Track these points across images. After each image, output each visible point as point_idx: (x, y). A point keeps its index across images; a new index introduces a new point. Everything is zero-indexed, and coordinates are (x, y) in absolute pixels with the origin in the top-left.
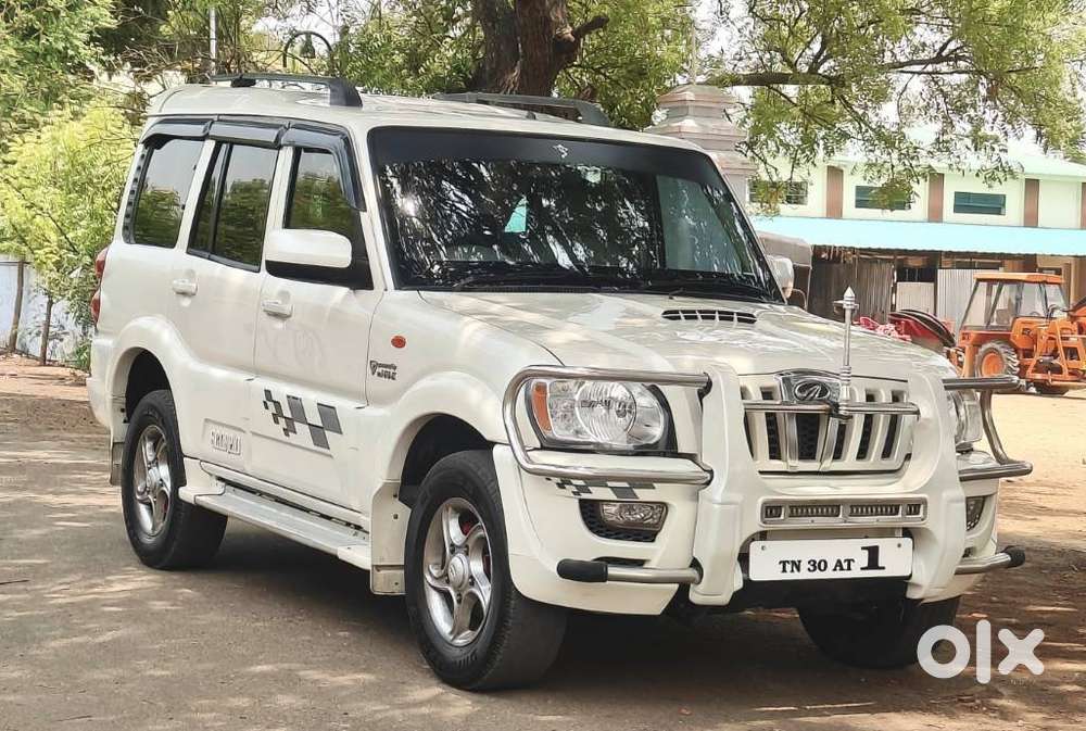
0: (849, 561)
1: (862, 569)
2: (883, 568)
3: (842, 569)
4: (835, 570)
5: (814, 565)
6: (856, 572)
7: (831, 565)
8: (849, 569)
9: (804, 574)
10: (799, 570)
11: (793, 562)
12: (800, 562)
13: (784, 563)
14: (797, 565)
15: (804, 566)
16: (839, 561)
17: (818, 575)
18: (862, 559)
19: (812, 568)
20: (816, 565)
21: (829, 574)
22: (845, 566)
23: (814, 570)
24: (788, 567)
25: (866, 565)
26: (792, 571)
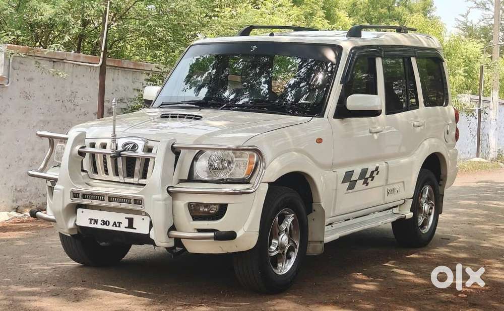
0: (120, 223)
1: (125, 227)
2: (136, 229)
3: (116, 226)
4: (113, 226)
5: (104, 222)
6: (122, 229)
7: (111, 224)
8: (119, 226)
9: (99, 226)
10: (97, 224)
11: (95, 220)
12: (97, 220)
13: (91, 220)
14: (96, 222)
15: (99, 222)
16: (115, 222)
17: (105, 227)
18: (125, 223)
19: (103, 224)
20: (105, 223)
21: (110, 228)
22: (118, 225)
23: (104, 225)
24: (93, 221)
25: (127, 226)
26: (94, 224)
